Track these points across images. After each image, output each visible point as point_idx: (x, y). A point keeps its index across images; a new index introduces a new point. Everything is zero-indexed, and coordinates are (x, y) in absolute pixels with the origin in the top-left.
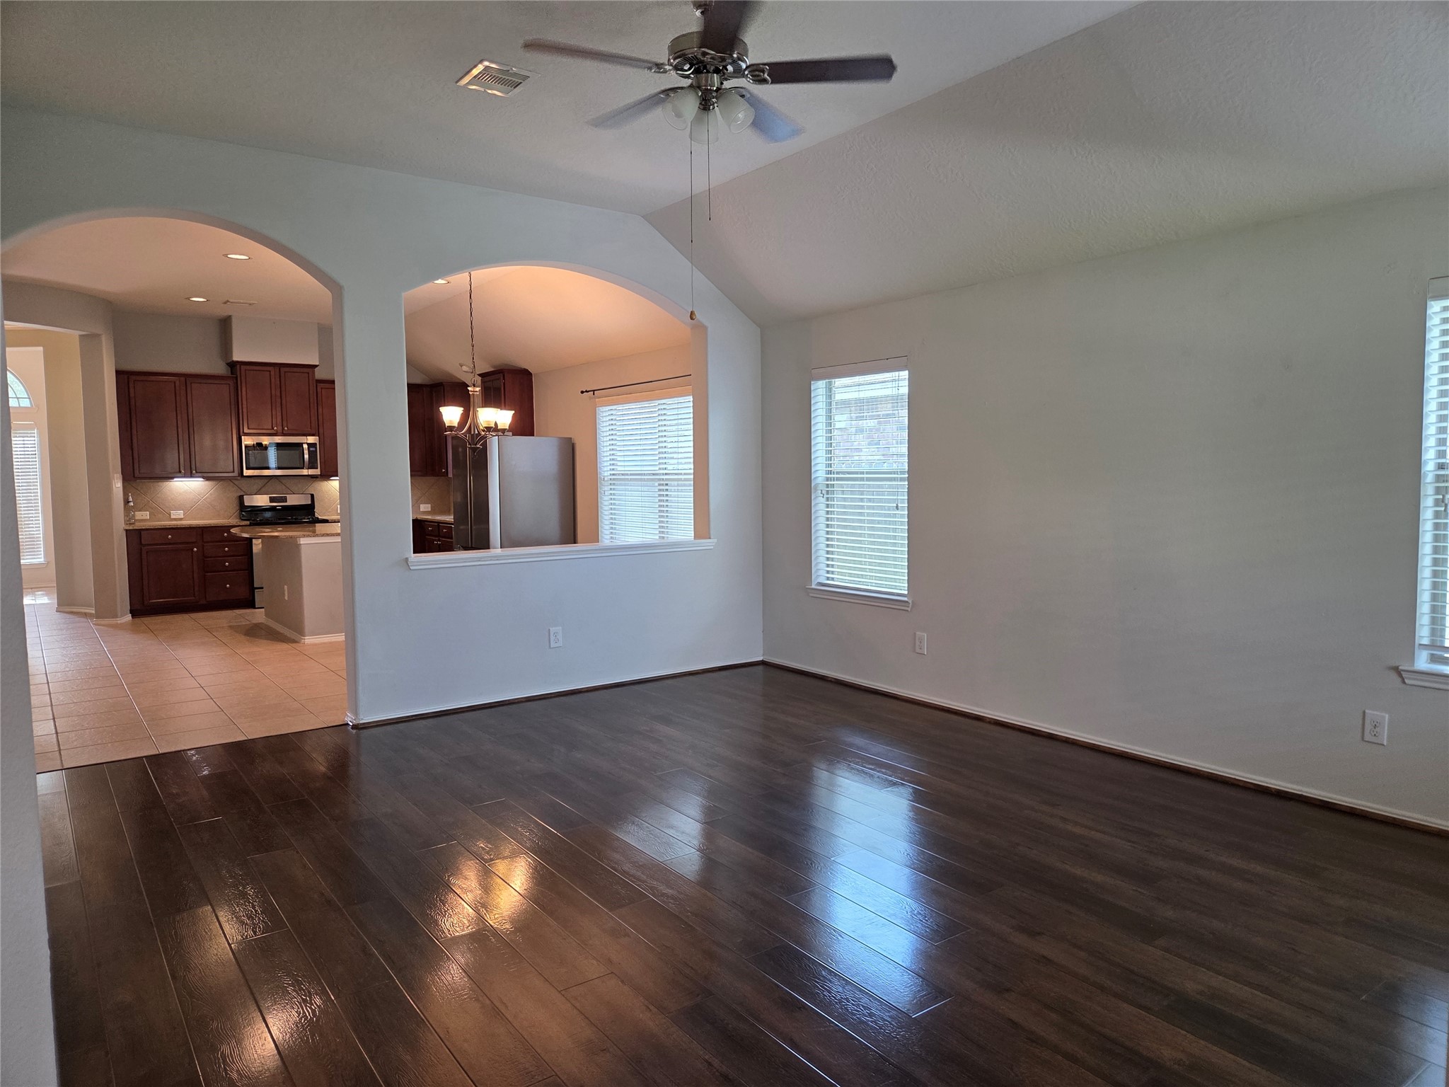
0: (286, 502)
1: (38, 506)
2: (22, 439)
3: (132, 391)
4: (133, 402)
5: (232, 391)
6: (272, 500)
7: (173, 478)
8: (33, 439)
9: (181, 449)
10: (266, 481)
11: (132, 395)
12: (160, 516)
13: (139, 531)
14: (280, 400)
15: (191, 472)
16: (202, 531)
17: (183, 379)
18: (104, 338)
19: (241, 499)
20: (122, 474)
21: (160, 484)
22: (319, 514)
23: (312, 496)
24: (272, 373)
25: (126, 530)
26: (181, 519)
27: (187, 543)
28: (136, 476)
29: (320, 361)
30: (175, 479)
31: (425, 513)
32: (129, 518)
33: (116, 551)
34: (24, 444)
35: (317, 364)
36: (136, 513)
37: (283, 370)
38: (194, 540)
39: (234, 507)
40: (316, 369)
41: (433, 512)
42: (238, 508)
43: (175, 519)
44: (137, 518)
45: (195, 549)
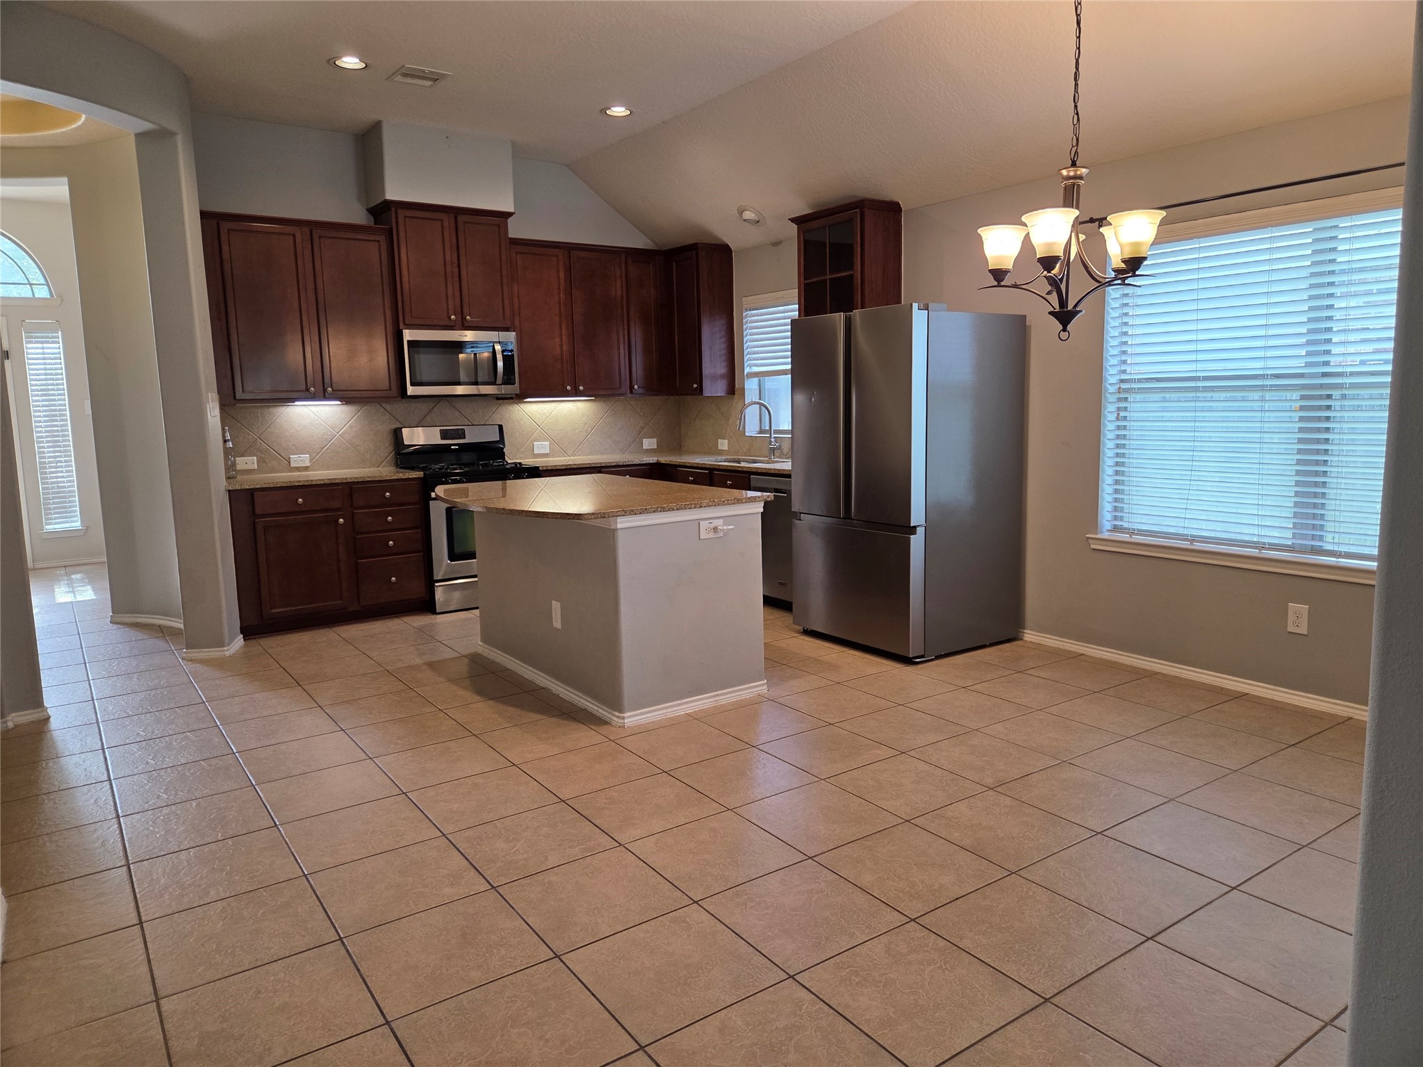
0: (465, 438)
1: (69, 446)
2: (40, 345)
3: (225, 248)
4: (227, 266)
5: (384, 253)
6: (444, 435)
7: (293, 400)
8: (57, 345)
9: (308, 350)
10: (432, 405)
11: (226, 256)
12: (274, 463)
13: (251, 493)
14: (457, 269)
15: (325, 390)
16: (351, 488)
17: (306, 230)
18: (180, 139)
19: (397, 435)
20: (218, 393)
21: (272, 410)
22: (512, 456)
23: (501, 427)
24: (446, 224)
25: (229, 491)
26: (306, 468)
27: (326, 510)
28: (237, 398)
29: (515, 207)
30: (297, 403)
31: (650, 452)
32: (230, 468)
33: (216, 530)
34: (44, 354)
35: (512, 210)
36: (237, 459)
37: (461, 219)
38: (337, 504)
39: (386, 449)
40: (510, 220)
41: (659, 450)
42: (391, 448)
43: (298, 469)
44: (238, 467)
45: (341, 520)
